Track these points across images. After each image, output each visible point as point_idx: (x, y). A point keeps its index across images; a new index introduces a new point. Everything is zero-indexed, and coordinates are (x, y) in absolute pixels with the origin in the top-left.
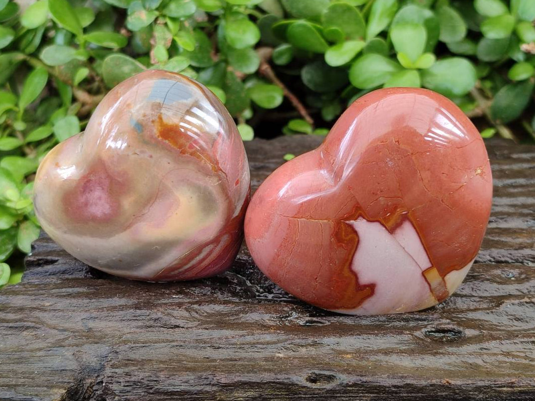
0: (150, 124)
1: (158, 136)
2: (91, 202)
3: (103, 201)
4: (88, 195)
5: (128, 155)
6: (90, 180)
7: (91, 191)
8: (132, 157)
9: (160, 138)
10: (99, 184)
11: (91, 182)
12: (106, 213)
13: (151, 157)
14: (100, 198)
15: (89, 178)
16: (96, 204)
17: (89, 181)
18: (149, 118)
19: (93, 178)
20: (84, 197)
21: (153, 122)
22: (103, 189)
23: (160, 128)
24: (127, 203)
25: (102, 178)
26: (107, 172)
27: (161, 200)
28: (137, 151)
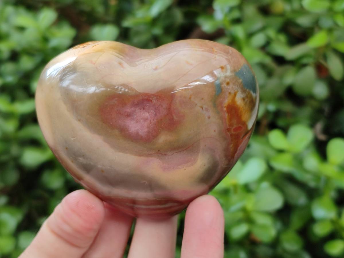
0: (227, 93)
1: (225, 107)
2: (135, 116)
3: (146, 124)
4: (137, 110)
5: (196, 105)
6: (151, 101)
7: (144, 109)
8: (198, 108)
9: (225, 109)
10: (156, 109)
11: (150, 102)
12: (140, 133)
13: (209, 118)
14: (145, 120)
15: (151, 99)
16: (137, 121)
17: (149, 100)
18: (229, 89)
19: (155, 101)
20: (133, 109)
21: (230, 93)
22: (156, 115)
23: (230, 101)
24: (163, 138)
25: (162, 106)
26: (170, 105)
27: (186, 153)
28: (204, 107)
